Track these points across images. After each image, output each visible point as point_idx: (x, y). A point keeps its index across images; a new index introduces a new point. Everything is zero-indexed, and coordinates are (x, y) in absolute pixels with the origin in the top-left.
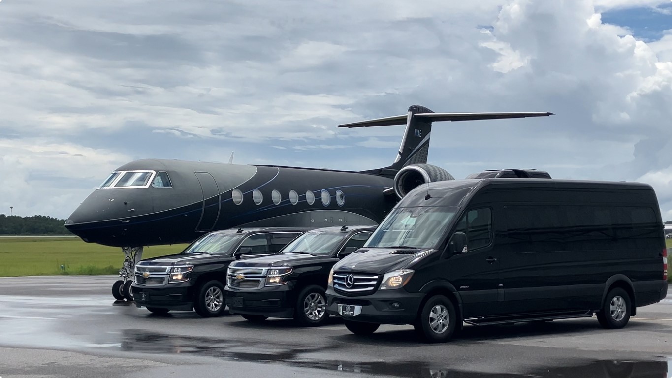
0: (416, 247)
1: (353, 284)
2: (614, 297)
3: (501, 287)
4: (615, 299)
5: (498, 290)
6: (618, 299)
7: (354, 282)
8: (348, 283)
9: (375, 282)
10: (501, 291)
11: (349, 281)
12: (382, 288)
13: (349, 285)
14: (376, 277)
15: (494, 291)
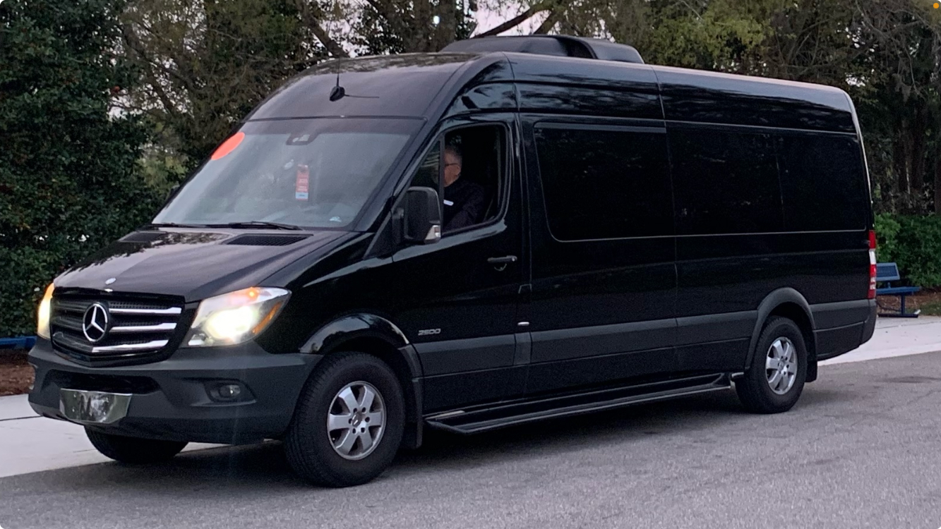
0: (299, 225)
1: (107, 332)
2: (773, 340)
3: (524, 329)
4: (777, 344)
5: (517, 335)
6: (783, 343)
7: (111, 325)
8: (93, 328)
9: (172, 326)
10: (524, 338)
11: (93, 323)
12: (192, 343)
13: (93, 332)
14: (176, 310)
15: (508, 339)
